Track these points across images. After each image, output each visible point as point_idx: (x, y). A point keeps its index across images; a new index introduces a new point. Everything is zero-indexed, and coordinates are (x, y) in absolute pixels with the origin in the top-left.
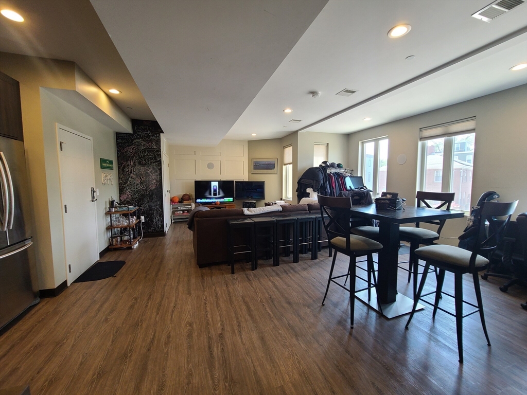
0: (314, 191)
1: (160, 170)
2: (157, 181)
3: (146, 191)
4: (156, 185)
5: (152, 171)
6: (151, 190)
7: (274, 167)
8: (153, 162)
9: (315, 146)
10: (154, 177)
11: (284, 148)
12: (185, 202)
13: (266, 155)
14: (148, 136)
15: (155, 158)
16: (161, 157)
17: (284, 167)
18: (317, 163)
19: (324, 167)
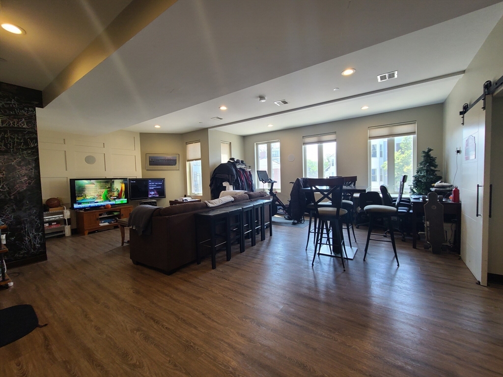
0: (230, 184)
1: (37, 161)
2: (30, 178)
3: (9, 193)
4: (29, 183)
5: (20, 162)
6: (19, 193)
7: (176, 163)
8: (23, 150)
9: (222, 144)
10: (24, 172)
11: (187, 143)
12: (52, 210)
13: (164, 150)
14: (12, 109)
15: (26, 143)
16: (37, 142)
17: (188, 163)
18: (225, 159)
19: (233, 163)
